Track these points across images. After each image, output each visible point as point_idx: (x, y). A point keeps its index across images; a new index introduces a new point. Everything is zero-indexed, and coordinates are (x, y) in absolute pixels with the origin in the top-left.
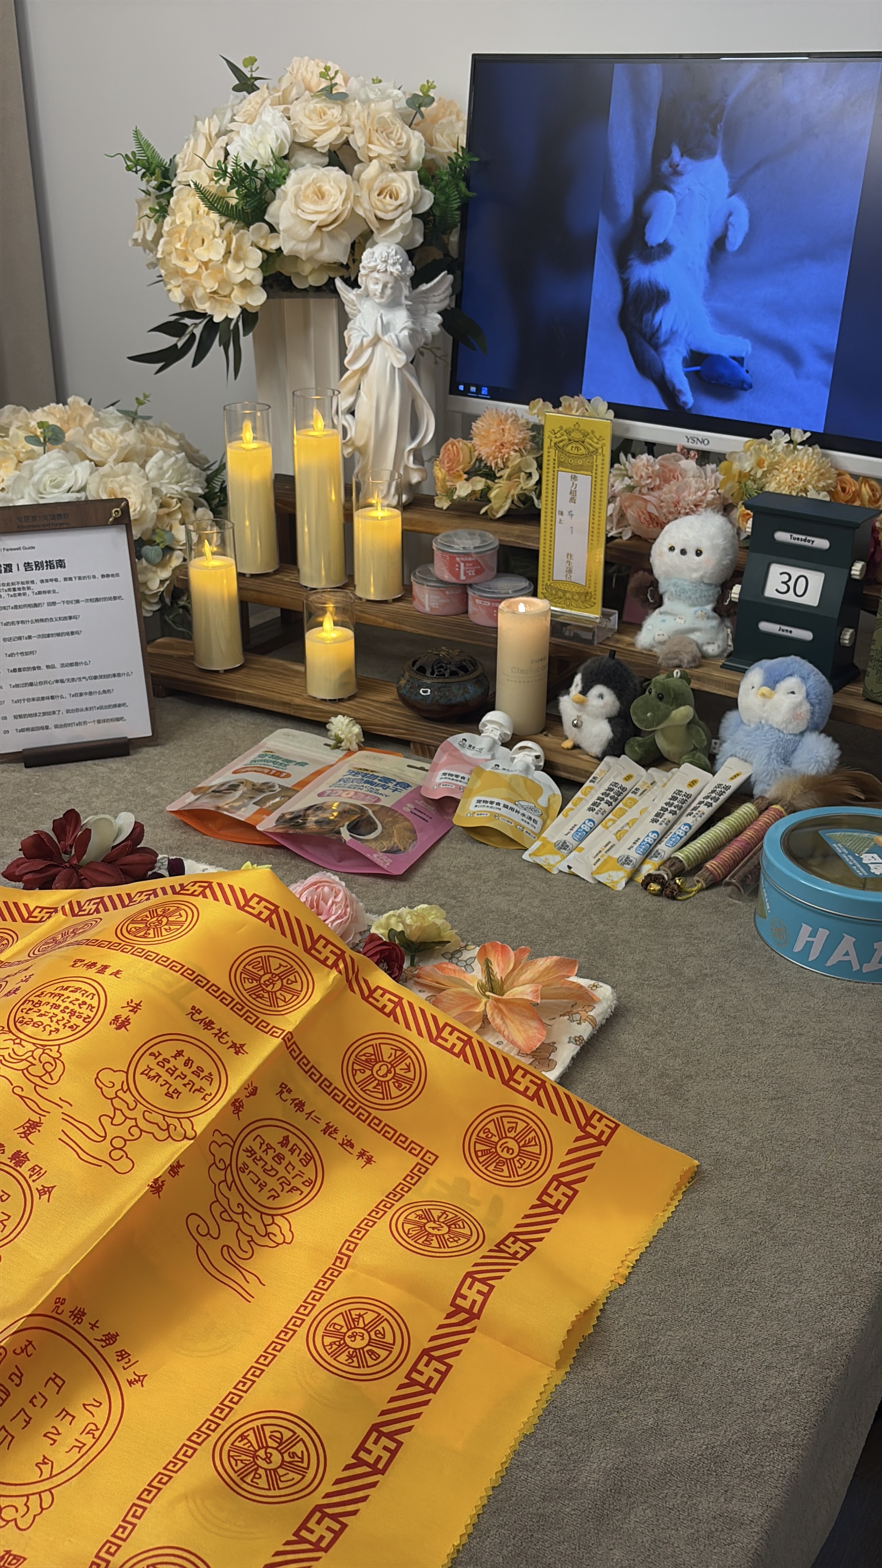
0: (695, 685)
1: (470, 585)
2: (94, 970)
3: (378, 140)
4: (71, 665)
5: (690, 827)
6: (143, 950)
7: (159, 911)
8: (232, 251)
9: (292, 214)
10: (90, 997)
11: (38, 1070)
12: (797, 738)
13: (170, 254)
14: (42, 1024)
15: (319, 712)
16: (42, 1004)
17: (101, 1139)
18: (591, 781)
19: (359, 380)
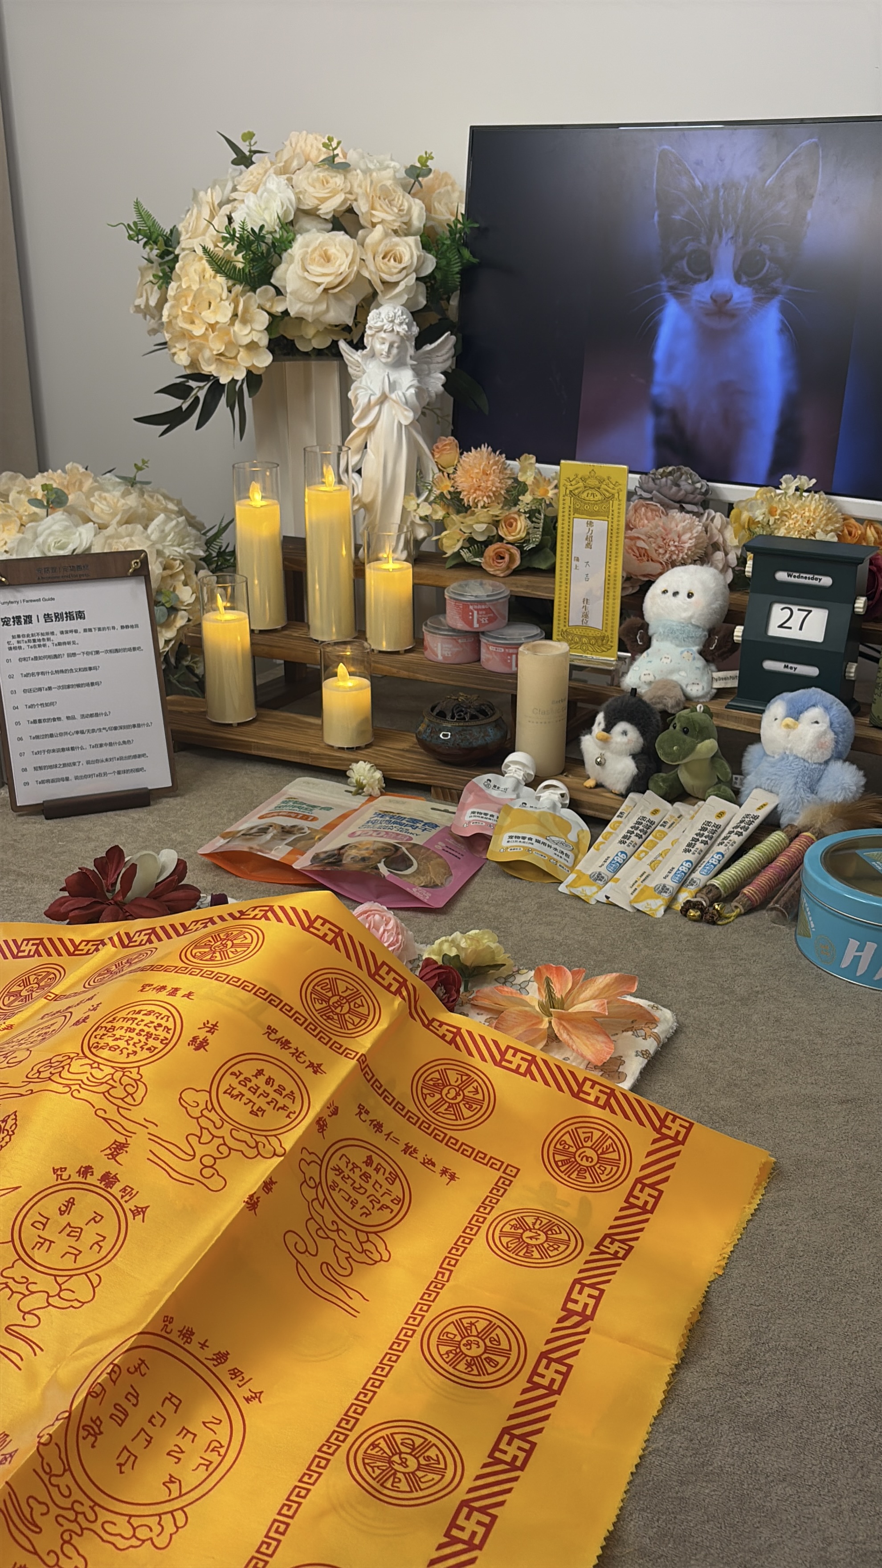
0: (716, 722)
1: (483, 633)
2: (164, 993)
3: (381, 206)
4: (91, 715)
5: (723, 855)
6: (213, 972)
7: (222, 936)
8: (240, 313)
9: (299, 277)
10: (165, 1019)
11: (119, 1092)
12: (822, 767)
13: (176, 317)
14: (119, 1048)
15: (337, 760)
16: (116, 1029)
17: (190, 1158)
18: (619, 816)
19: (366, 438)
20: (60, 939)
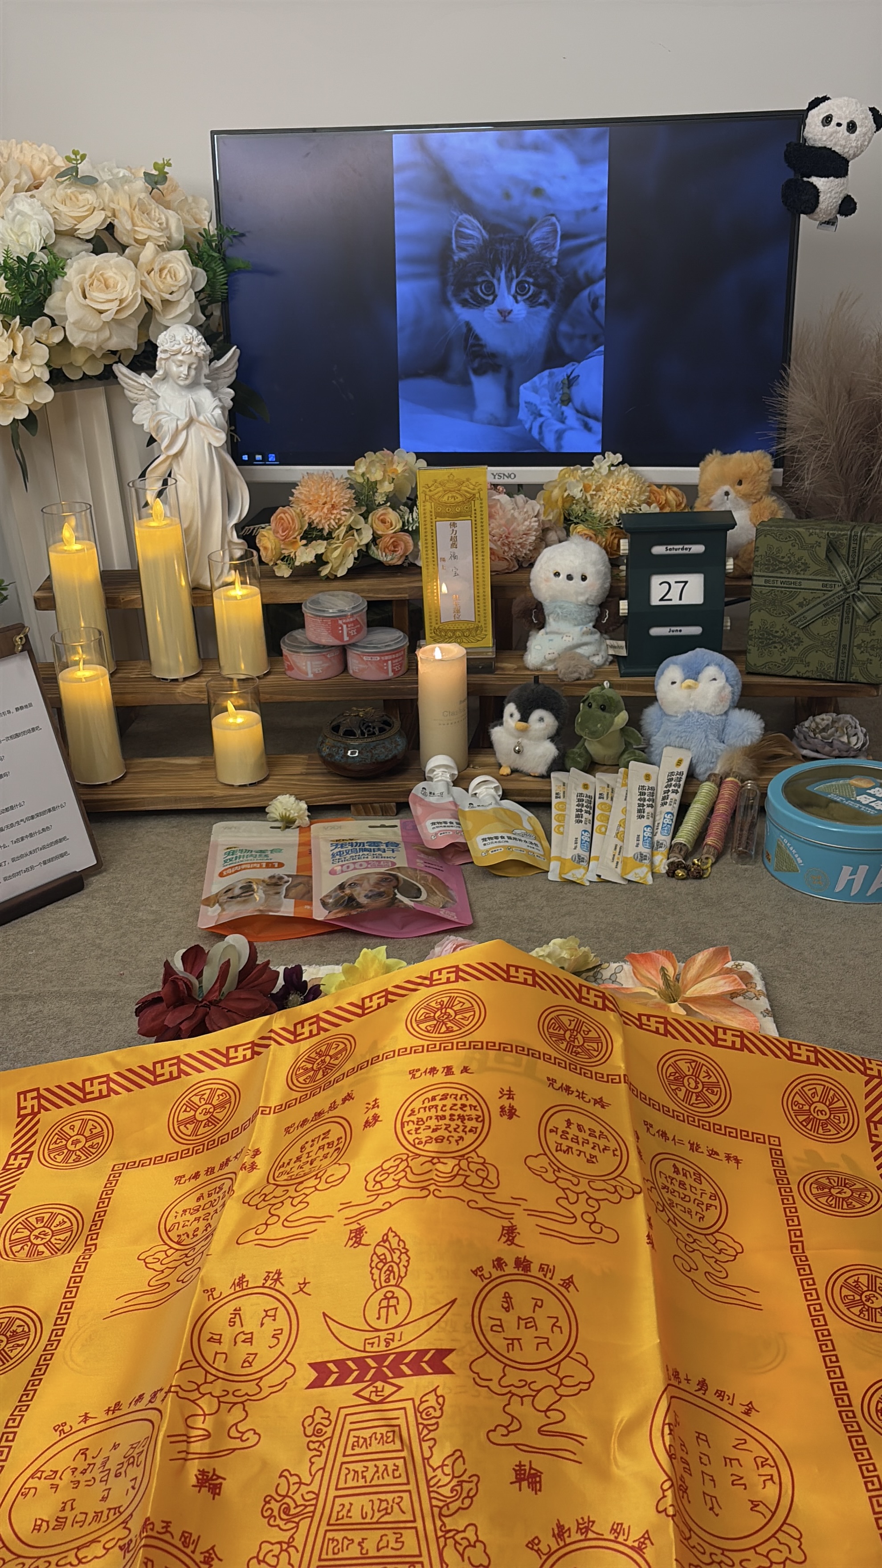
1: (352, 645)
2: (439, 1074)
3: (142, 222)
4: (7, 810)
5: (671, 814)
8: (20, 349)
9: (80, 305)
10: (463, 1098)
11: (475, 1180)
12: (724, 717)
14: (444, 1138)
15: (245, 798)
16: (425, 1119)
17: (573, 1220)
18: (556, 797)
19: (171, 465)
20: (201, 1052)
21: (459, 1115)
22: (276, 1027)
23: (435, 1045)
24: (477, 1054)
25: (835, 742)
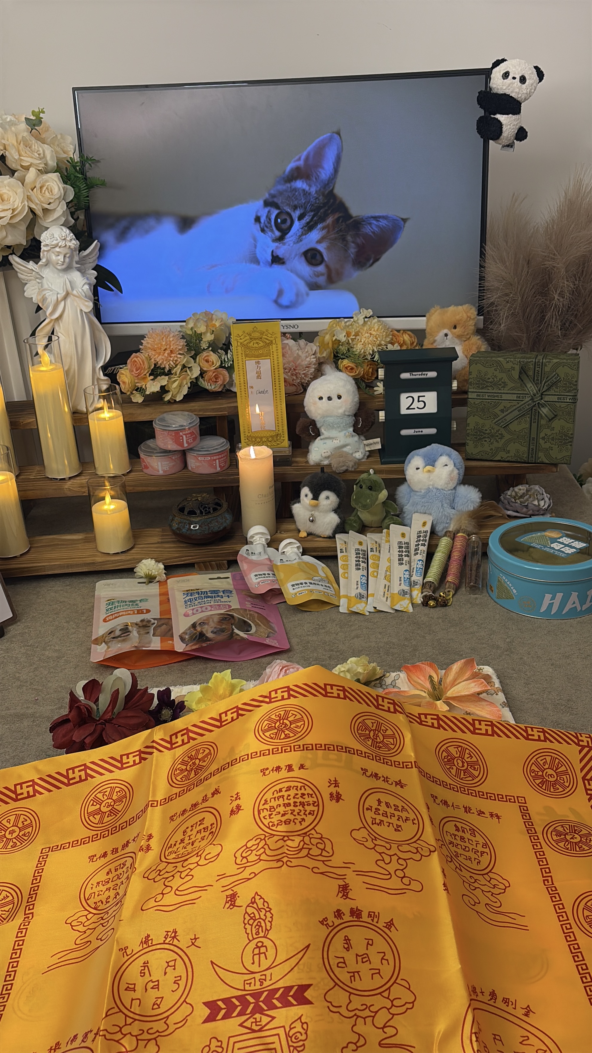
1: (190, 449)
2: (283, 771)
3: (25, 153)
5: (422, 561)
11: (316, 851)
12: (453, 491)
14: (291, 820)
15: (118, 562)
16: (275, 807)
17: (389, 876)
18: (341, 552)
19: (54, 325)
20: (102, 760)
21: (300, 802)
22: (157, 738)
23: (278, 748)
24: (309, 754)
25: (530, 505)
